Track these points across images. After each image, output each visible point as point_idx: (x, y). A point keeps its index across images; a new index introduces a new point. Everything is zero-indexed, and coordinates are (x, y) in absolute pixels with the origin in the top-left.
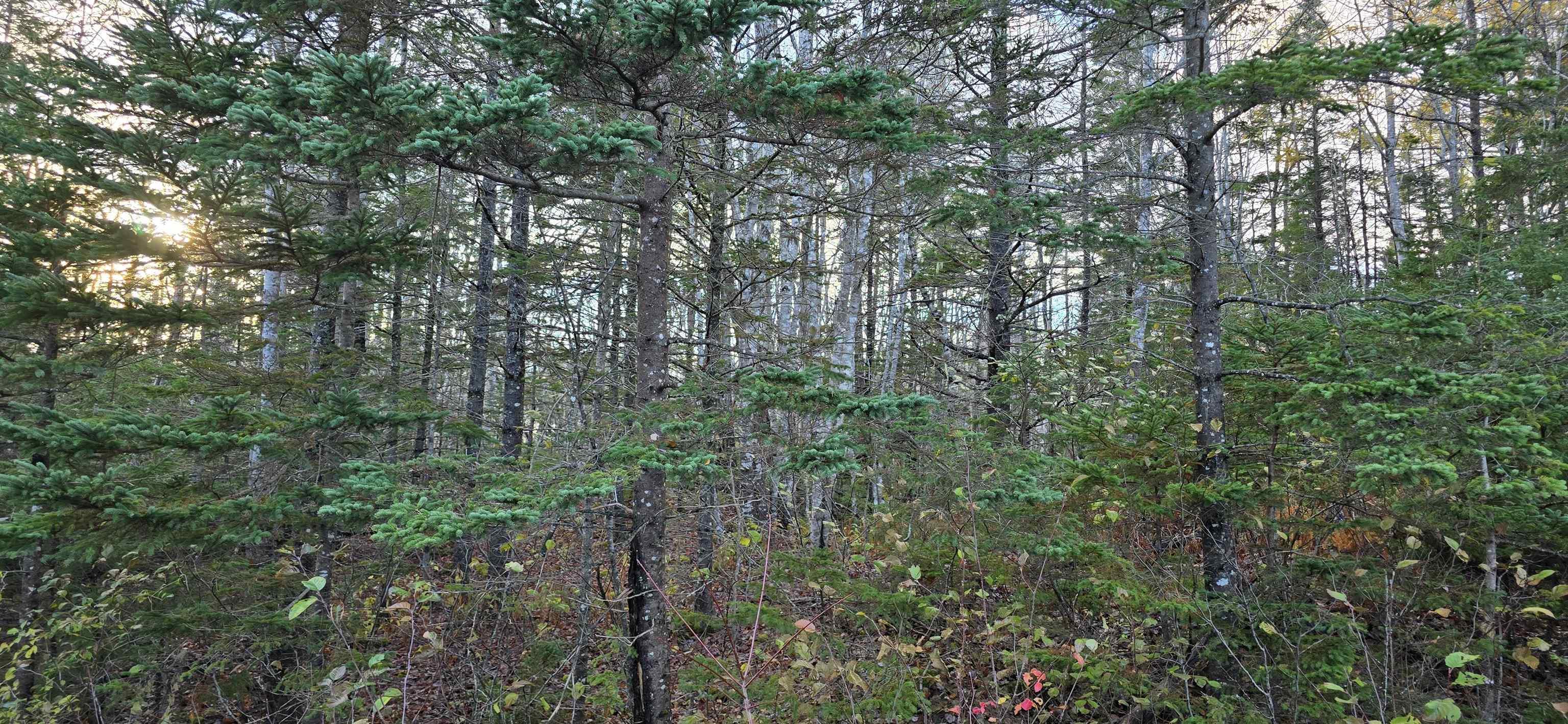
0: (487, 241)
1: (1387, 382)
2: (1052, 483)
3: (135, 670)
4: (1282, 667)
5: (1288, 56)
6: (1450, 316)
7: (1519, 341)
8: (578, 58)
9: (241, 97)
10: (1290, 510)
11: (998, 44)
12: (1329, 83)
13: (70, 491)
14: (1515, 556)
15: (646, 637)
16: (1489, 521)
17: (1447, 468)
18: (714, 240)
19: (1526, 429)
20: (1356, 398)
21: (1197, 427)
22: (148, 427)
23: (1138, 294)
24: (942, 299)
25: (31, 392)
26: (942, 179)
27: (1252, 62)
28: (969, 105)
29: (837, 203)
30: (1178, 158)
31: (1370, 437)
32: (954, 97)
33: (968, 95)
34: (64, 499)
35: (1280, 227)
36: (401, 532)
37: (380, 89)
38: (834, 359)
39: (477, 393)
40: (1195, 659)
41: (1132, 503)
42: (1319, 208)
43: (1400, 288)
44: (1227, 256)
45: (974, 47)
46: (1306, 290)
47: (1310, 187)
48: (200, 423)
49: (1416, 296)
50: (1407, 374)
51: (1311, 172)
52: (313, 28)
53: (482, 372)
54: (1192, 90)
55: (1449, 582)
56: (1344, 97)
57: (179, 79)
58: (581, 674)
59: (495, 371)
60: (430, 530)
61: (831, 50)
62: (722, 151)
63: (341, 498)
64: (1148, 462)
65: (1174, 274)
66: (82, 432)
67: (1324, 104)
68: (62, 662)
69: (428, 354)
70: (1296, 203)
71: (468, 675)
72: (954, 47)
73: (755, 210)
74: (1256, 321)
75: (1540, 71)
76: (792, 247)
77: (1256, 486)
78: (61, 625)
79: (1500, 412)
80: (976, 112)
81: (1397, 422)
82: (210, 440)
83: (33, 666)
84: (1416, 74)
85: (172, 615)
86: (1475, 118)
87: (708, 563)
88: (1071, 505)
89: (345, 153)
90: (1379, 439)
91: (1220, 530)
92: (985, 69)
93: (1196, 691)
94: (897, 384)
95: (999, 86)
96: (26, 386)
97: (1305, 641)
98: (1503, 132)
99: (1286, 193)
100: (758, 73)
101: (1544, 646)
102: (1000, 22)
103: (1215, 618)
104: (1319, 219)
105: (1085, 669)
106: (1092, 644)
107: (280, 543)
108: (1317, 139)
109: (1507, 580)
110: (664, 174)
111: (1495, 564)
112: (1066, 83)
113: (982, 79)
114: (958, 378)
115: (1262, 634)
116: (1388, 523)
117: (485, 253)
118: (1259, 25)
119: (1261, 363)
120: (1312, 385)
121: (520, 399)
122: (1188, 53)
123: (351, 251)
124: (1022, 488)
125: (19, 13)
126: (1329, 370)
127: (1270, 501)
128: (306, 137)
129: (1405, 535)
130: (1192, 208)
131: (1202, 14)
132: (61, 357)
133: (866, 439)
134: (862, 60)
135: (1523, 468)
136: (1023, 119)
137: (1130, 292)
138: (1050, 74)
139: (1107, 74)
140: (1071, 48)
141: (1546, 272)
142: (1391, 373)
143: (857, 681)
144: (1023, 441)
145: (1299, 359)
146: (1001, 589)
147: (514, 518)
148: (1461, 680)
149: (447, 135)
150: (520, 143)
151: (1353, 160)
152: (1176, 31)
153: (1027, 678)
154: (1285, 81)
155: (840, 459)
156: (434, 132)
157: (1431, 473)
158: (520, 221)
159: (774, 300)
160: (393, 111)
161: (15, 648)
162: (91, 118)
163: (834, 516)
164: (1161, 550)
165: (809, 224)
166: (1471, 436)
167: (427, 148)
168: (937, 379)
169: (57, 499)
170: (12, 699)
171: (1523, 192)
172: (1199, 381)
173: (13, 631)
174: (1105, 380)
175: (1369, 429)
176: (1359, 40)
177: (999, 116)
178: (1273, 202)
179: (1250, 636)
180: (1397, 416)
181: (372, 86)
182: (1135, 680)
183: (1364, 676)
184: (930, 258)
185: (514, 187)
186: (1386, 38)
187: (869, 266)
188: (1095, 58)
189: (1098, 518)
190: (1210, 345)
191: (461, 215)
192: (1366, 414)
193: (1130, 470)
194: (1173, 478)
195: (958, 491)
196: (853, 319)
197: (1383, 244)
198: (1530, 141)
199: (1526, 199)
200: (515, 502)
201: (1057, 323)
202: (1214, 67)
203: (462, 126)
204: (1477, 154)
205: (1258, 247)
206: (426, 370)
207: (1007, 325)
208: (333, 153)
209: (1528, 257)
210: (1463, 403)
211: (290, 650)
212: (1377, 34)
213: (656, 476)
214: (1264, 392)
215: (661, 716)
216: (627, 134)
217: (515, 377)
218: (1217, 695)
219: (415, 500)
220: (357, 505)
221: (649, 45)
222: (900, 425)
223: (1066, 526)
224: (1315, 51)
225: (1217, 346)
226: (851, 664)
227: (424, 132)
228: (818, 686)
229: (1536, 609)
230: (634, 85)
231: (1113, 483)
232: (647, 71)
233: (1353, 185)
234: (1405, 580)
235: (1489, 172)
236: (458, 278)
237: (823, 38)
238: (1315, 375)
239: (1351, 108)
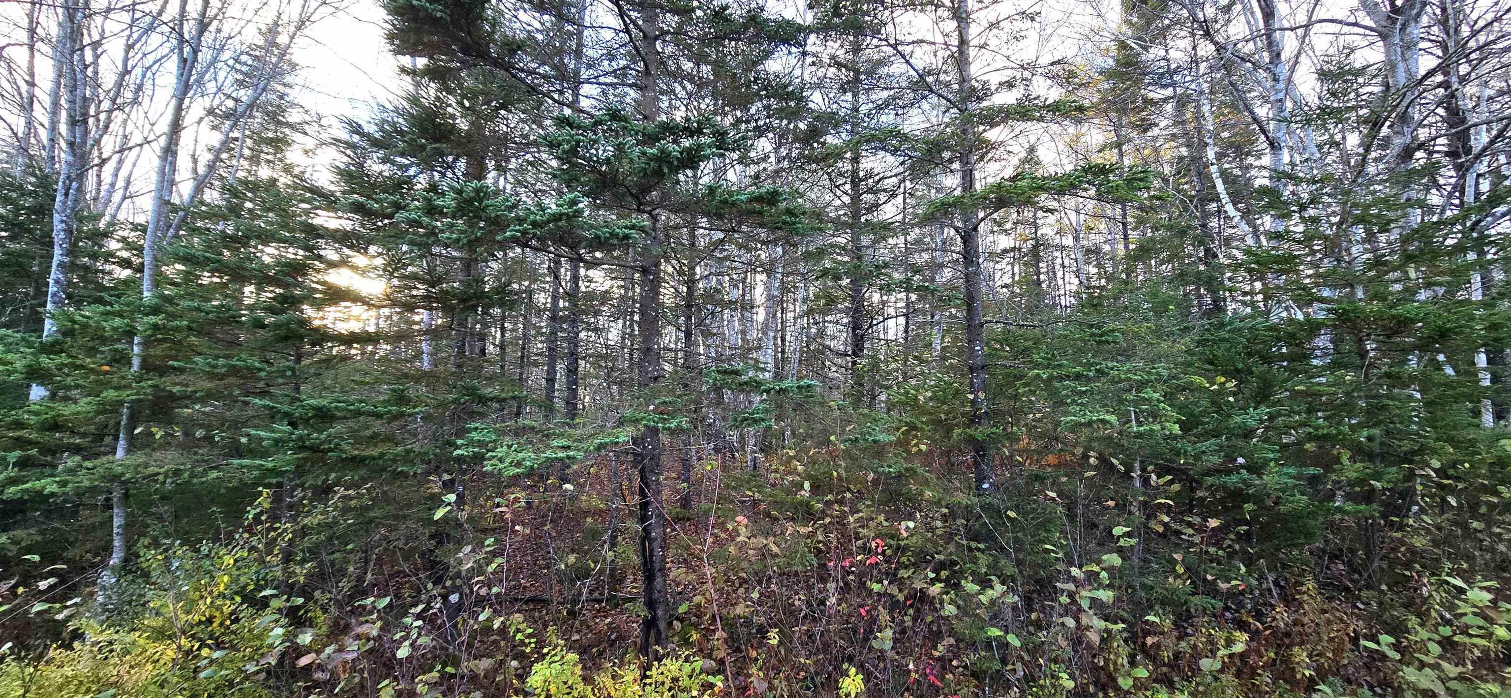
0: (556, 290)
1: (1078, 369)
2: (887, 431)
3: (350, 547)
4: (1019, 534)
5: (1020, 180)
6: (1113, 331)
7: (1151, 344)
8: (604, 182)
9: (403, 208)
10: (1023, 444)
11: (855, 173)
12: (1043, 196)
13: (307, 443)
14: (1150, 468)
15: (650, 524)
16: (1136, 447)
17: (1113, 418)
18: (688, 288)
19: (1156, 395)
20: (1061, 379)
21: (971, 397)
22: (353, 404)
23: (937, 318)
24: (825, 321)
25: (285, 384)
26: (821, 253)
27: (1000, 184)
28: (837, 209)
29: (761, 266)
30: (959, 239)
31: (1069, 401)
32: (829, 204)
33: (837, 202)
34: (303, 448)
35: (1017, 278)
36: (501, 466)
37: (485, 202)
38: (762, 359)
39: (551, 380)
40: (970, 530)
41: (934, 441)
42: (1038, 267)
43: (1084, 313)
44: (987, 295)
45: (841, 174)
46: (1032, 314)
47: (1034, 256)
48: (384, 401)
49: (1094, 319)
50: (1089, 365)
51: (1034, 247)
52: (450, 167)
53: (554, 368)
54: (965, 200)
55: (1114, 484)
56: (1053, 204)
57: (369, 197)
58: (613, 545)
59: (561, 367)
60: (519, 464)
61: (757, 176)
62: (693, 236)
63: (467, 446)
64: (943, 417)
65: (957, 306)
66: (313, 408)
67: (1041, 208)
68: (307, 542)
69: (522, 357)
70: (1025, 265)
71: (548, 546)
72: (829, 174)
73: (713, 270)
74: (1003, 333)
75: (1160, 189)
76: (735, 291)
77: (1004, 429)
78: (306, 521)
79: (1141, 385)
80: (841, 212)
81: (1084, 392)
82: (389, 412)
83: (290, 545)
84: (1092, 192)
85: (372, 514)
86: (1124, 216)
87: (687, 480)
88: (899, 443)
89: (465, 241)
90: (1074, 401)
91: (984, 455)
92: (848, 187)
93: (970, 549)
94: (799, 371)
95: (856, 198)
96: (280, 381)
97: (1033, 519)
98: (1140, 222)
99: (1019, 258)
100: (712, 190)
101: (1166, 519)
102: (856, 160)
103: (981, 507)
104: (1038, 274)
105: (907, 538)
106: (911, 524)
107: (430, 474)
108: (1037, 228)
109: (1146, 481)
110: (657, 250)
111: (1139, 473)
112: (894, 195)
113: (846, 193)
114: (834, 369)
115: (1008, 517)
116: (1079, 451)
117: (555, 298)
118: (1003, 163)
119: (1006, 358)
120: (1036, 371)
121: (576, 383)
122: (963, 178)
123: (471, 299)
124: (870, 434)
125: (281, 160)
126: (1045, 362)
127: (1013, 438)
128: (442, 231)
129: (1089, 457)
130: (967, 268)
131: (971, 156)
132: (303, 363)
133: (780, 406)
134: (774, 182)
135: (1155, 417)
136: (869, 217)
137: (933, 317)
138: (885, 190)
139: (918, 190)
140: (896, 175)
141: (1165, 304)
142: (1080, 364)
143: (775, 549)
144: (871, 406)
145: (1028, 356)
146: (859, 492)
147: (568, 457)
148: (1122, 543)
149: (526, 229)
150: (570, 233)
151: (1057, 241)
152: (956, 166)
153: (874, 545)
154: (1019, 195)
155: (763, 420)
156: (518, 227)
157: (1103, 422)
158: (575, 278)
159: (726, 323)
160: (493, 215)
161: (280, 535)
162: (316, 221)
163: (762, 450)
164: (951, 468)
165: (746, 278)
166: (1126, 400)
167: (513, 237)
168: (822, 369)
169: (300, 447)
170: (278, 565)
171: (1151, 258)
172: (972, 370)
173: (278, 525)
174: (918, 369)
175: (1068, 396)
176: (1060, 172)
177: (856, 215)
178: (1013, 265)
179: (1001, 517)
180: (1084, 389)
181: (480, 201)
182: (935, 544)
183: (1066, 539)
184: (817, 297)
185: (571, 259)
186: (1076, 170)
187: (782, 301)
188: (911, 181)
189: (914, 450)
190: (978, 348)
191: (541, 275)
192: (1066, 388)
193: (933, 422)
194: (957, 425)
195: (832, 438)
196: (772, 334)
197: (1074, 288)
198: (1155, 229)
199: (1153, 262)
200: (569, 447)
201: (891, 336)
202: (978, 186)
203: (534, 224)
204: (1126, 237)
205: (1005, 290)
206: (522, 367)
207: (862, 336)
208: (458, 240)
209: (1155, 295)
210: (1120, 381)
211: (441, 534)
212: (1069, 168)
213: (655, 431)
214: (1008, 375)
215: (660, 570)
216: (633, 227)
217: (572, 370)
218: (982, 551)
219: (510, 447)
220: (476, 450)
221: (645, 174)
222: (799, 398)
223: (895, 455)
224: (1036, 177)
225: (982, 348)
226: (771, 539)
227: (512, 228)
228: (751, 552)
229: (1163, 501)
230: (638, 198)
231: (922, 430)
232: (645, 190)
233: (1057, 254)
234: (1090, 483)
235: (1132, 247)
236: (539, 312)
237: (752, 170)
238: (1037, 366)
239: (1056, 210)
